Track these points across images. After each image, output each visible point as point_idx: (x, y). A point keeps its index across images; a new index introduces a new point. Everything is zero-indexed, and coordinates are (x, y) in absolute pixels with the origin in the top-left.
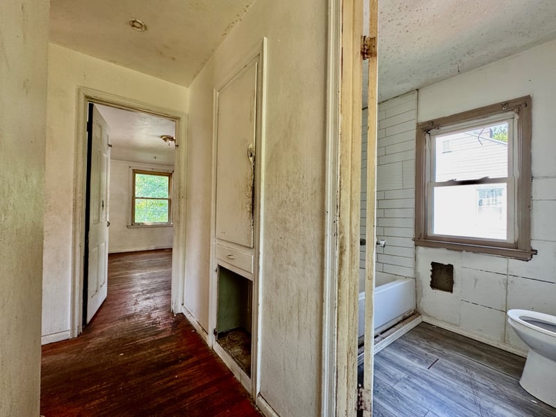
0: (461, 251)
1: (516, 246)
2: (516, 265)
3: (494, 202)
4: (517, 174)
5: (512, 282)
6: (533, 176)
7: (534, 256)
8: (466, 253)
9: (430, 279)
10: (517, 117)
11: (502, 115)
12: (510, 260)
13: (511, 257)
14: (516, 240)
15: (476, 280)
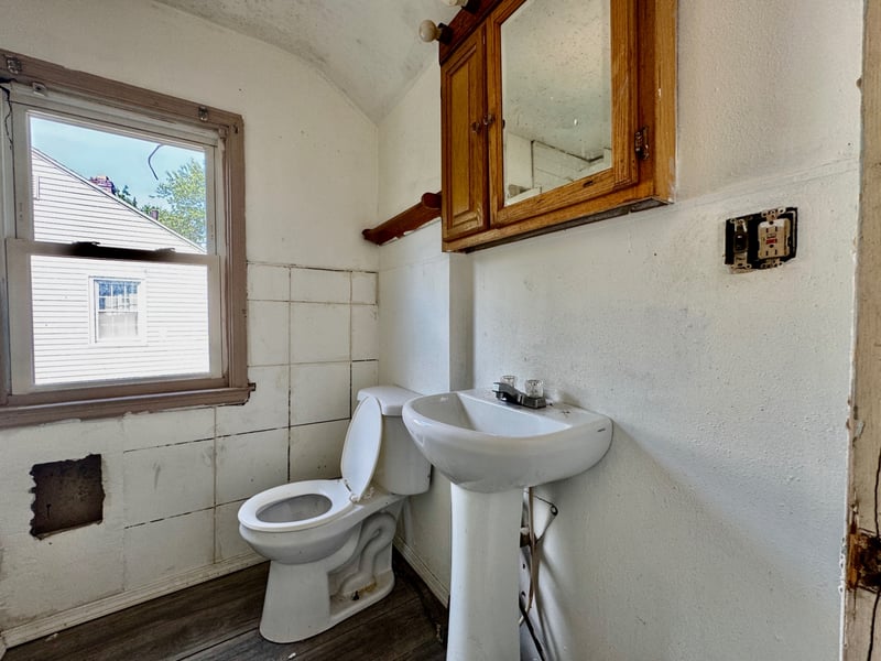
0: (120, 415)
1: (225, 381)
2: (228, 416)
3: (126, 304)
4: (223, 251)
5: (222, 448)
6: (248, 258)
7: (252, 393)
8: (133, 416)
9: (32, 515)
10: (221, 146)
11: (198, 131)
12: (218, 408)
13: (219, 404)
14: (225, 370)
15: (159, 470)
